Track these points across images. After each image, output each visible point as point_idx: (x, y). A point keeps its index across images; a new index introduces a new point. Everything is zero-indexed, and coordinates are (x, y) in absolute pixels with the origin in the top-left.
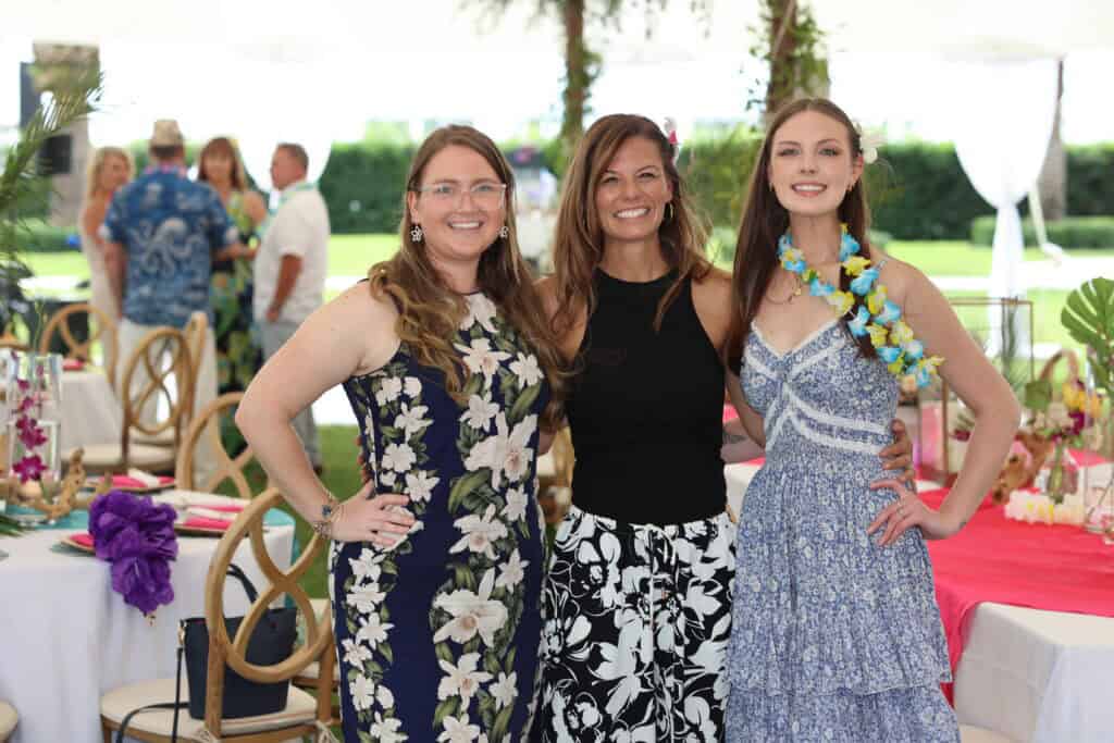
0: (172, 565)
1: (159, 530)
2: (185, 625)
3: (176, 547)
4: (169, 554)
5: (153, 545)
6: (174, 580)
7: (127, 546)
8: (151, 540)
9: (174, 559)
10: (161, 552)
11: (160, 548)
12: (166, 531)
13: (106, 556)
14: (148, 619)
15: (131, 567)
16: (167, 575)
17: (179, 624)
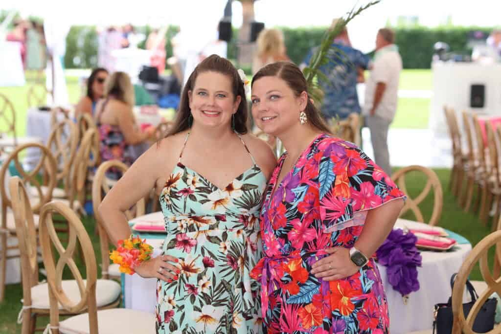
0: (418, 269)
1: (410, 249)
2: (438, 307)
3: (421, 258)
4: (417, 263)
5: (409, 257)
6: (420, 278)
7: (397, 259)
8: (408, 254)
9: (420, 265)
10: (414, 262)
11: (413, 260)
12: (414, 249)
13: (386, 264)
14: (404, 298)
15: (398, 271)
16: (416, 274)
17: (434, 307)
